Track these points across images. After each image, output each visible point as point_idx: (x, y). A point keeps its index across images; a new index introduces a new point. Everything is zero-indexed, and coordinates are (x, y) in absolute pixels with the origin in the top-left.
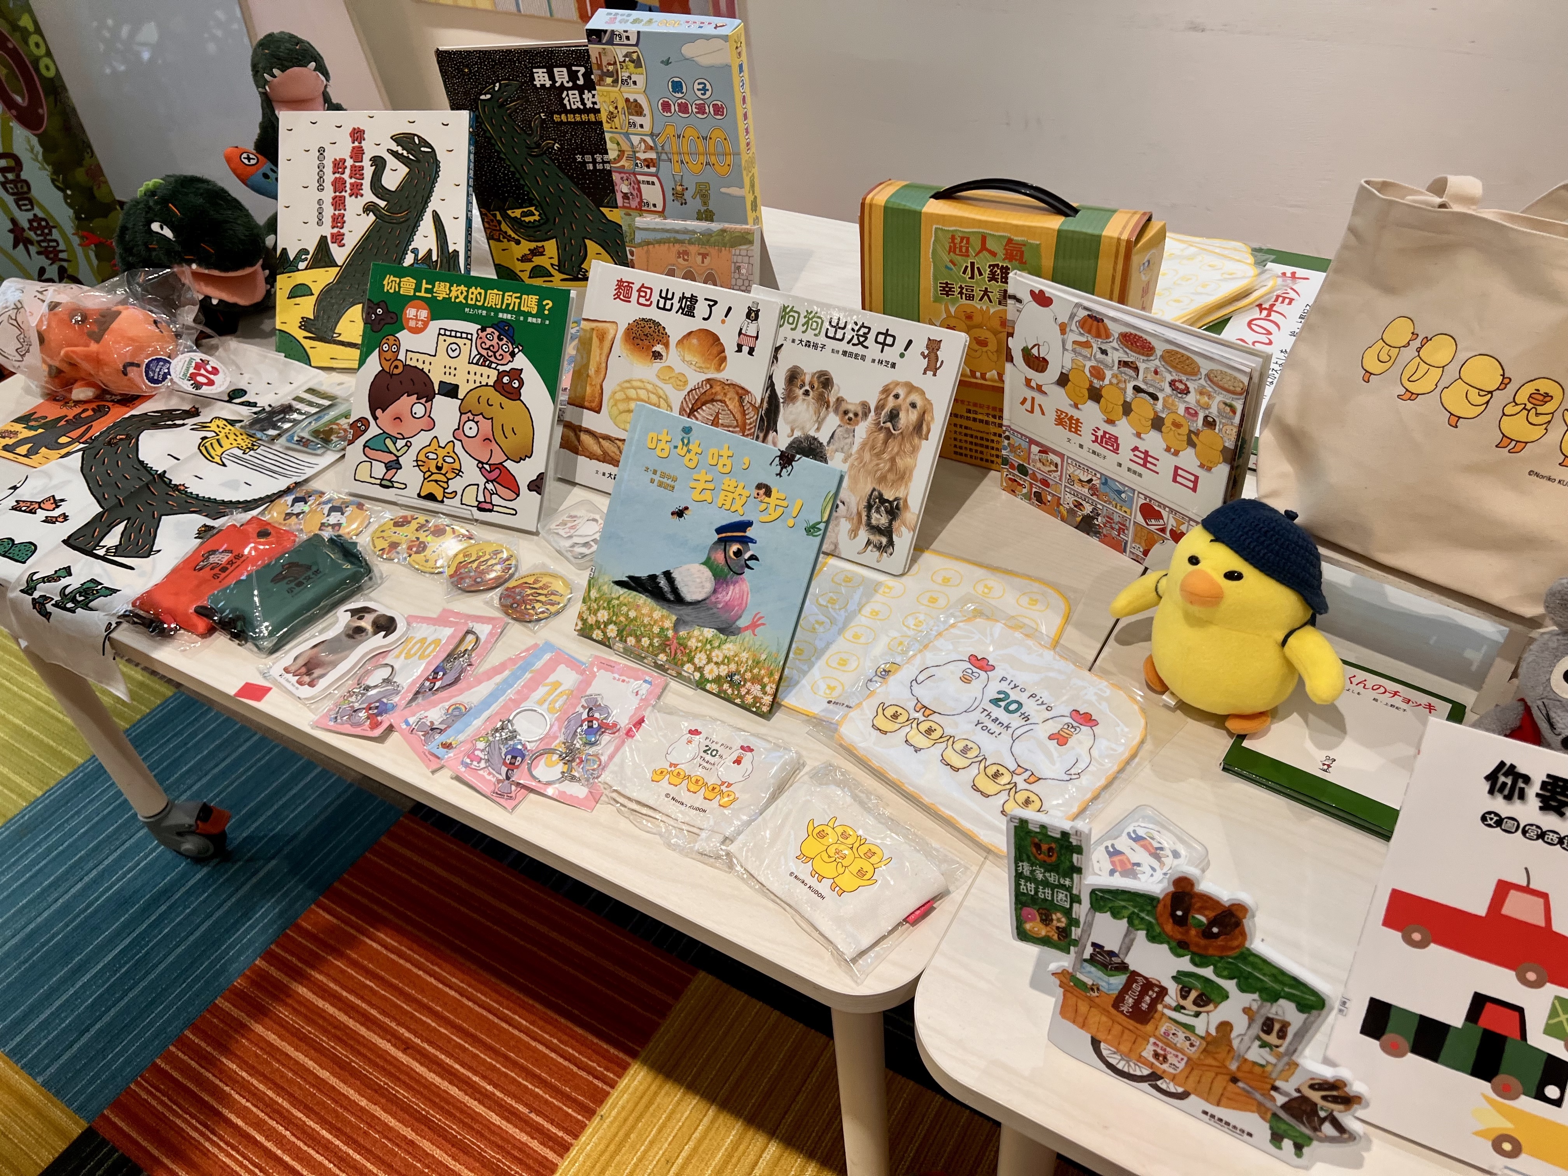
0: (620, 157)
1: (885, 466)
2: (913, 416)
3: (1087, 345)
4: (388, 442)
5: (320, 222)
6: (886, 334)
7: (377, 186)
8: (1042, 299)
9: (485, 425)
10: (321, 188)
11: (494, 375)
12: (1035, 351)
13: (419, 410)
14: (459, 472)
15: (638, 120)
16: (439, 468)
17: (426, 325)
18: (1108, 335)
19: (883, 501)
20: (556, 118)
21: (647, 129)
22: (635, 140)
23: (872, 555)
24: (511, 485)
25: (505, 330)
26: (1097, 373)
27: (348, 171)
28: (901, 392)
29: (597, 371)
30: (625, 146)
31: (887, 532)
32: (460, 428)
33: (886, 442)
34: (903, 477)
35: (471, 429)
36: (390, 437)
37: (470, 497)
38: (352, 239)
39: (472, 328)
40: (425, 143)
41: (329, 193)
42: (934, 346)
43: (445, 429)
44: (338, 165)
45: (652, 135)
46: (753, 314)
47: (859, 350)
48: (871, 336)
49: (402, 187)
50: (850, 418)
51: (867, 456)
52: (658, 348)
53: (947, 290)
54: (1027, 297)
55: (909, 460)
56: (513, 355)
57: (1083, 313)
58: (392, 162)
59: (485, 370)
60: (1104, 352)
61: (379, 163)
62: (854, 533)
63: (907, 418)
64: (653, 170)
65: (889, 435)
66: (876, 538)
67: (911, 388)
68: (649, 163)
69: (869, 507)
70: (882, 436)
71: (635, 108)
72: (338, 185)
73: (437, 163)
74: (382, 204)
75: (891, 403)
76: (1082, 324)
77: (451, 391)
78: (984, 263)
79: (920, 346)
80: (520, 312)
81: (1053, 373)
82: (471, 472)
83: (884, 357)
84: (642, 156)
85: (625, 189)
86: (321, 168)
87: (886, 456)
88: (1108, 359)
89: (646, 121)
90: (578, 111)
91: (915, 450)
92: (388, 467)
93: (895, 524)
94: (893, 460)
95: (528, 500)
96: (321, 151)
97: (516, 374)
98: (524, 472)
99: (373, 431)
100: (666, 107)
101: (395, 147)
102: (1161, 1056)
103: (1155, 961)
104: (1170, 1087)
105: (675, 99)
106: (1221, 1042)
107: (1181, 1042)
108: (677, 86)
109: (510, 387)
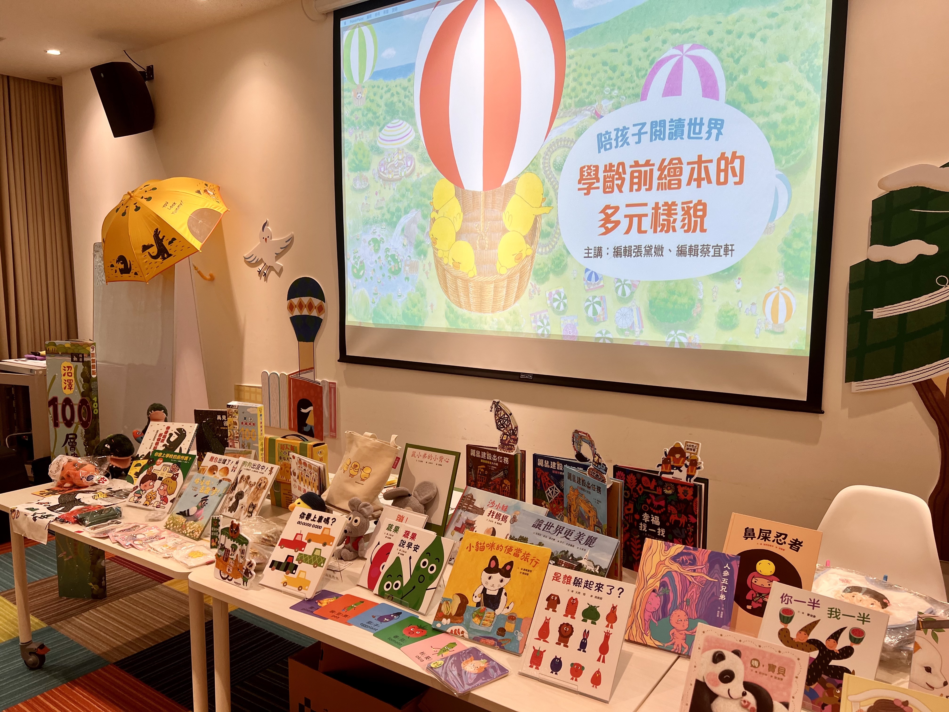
0: (230, 435)
1: (255, 496)
2: (264, 484)
4: (141, 492)
5: (150, 448)
6: (264, 466)
7: (168, 441)
9: (166, 486)
10: (154, 440)
11: (172, 475)
13: (151, 483)
14: (155, 498)
15: (236, 426)
16: (151, 498)
17: (161, 463)
19: (253, 505)
20: (221, 428)
21: (238, 428)
22: (234, 431)
24: (166, 501)
25: (178, 464)
28: (263, 479)
30: (232, 433)
32: (160, 487)
34: (258, 499)
35: (162, 488)
36: (142, 490)
37: (155, 505)
39: (171, 464)
40: (184, 431)
41: (156, 441)
42: (272, 468)
44: (161, 435)
45: (239, 430)
46: (237, 463)
47: (257, 470)
48: (261, 467)
49: (175, 441)
50: (251, 486)
51: (252, 495)
52: (215, 472)
53: (280, 458)
54: (292, 458)
55: (260, 495)
56: (178, 470)
58: (174, 435)
59: (170, 474)
61: (171, 435)
64: (238, 439)
65: (258, 489)
66: (249, 514)
67: (265, 478)
68: (237, 437)
69: (249, 507)
70: (256, 490)
71: (235, 423)
72: (159, 439)
73: (186, 435)
74: (168, 444)
75: (260, 482)
77: (160, 479)
78: (287, 451)
79: (269, 469)
80: (183, 460)
82: (158, 498)
83: (262, 471)
84: (235, 435)
85: (231, 444)
86: (156, 435)
87: (256, 494)
89: (237, 427)
90: (224, 426)
91: (262, 492)
92: (138, 498)
93: (254, 510)
96: (158, 431)
97: (177, 475)
98: (170, 498)
99: (139, 489)
100: (242, 423)
101: (176, 431)
102: (229, 570)
103: (229, 544)
104: (230, 578)
105: (244, 421)
106: (236, 560)
107: (231, 564)
108: (245, 418)
109: (174, 478)
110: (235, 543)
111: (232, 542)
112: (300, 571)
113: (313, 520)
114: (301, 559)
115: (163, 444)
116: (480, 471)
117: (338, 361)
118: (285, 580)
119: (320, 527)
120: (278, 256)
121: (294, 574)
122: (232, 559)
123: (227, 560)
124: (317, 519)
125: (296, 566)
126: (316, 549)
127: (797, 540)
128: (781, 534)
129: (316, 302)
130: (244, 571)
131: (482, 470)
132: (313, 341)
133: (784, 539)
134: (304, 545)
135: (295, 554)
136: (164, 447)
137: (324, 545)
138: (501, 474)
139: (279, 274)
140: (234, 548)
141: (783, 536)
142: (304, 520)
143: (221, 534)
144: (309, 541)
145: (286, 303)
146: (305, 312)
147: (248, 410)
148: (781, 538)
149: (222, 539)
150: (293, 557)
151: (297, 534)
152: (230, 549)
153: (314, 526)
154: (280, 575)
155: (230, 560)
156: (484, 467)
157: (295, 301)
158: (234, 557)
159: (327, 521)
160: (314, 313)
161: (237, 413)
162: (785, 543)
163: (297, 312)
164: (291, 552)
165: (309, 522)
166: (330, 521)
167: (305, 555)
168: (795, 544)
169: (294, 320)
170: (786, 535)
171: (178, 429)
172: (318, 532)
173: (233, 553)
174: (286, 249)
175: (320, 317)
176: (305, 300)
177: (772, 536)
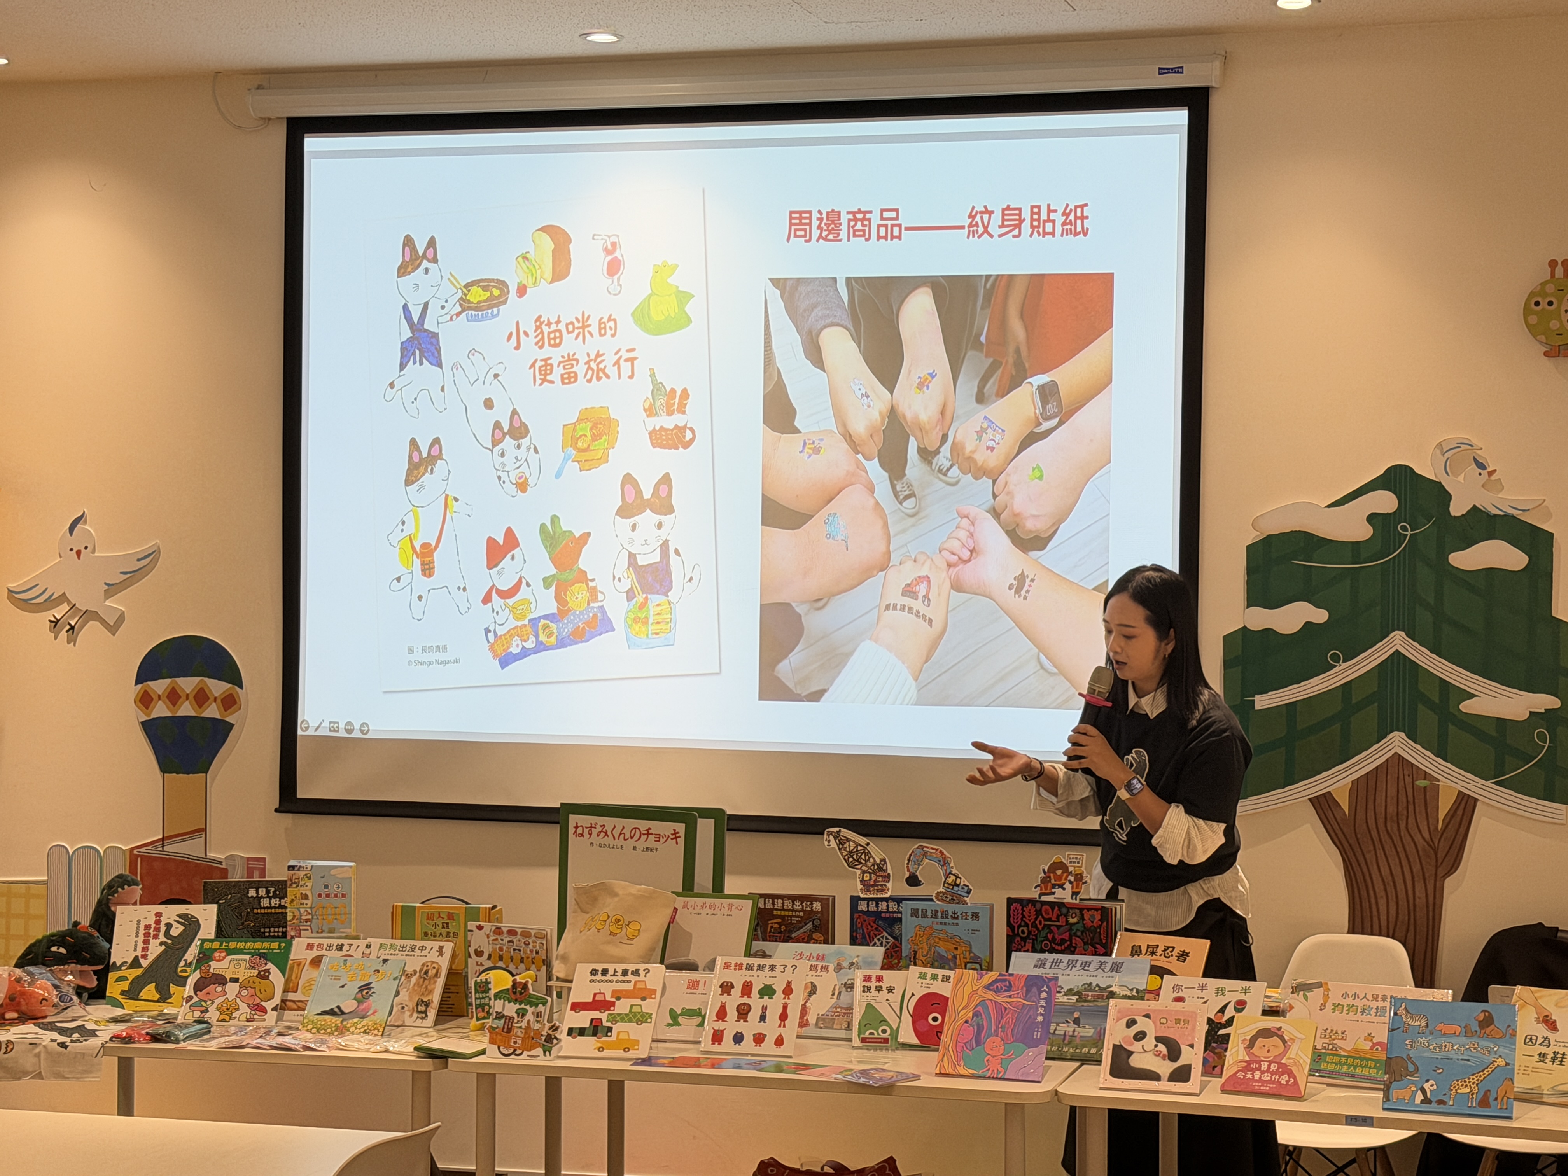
0: (293, 919)
1: (423, 990)
2: (434, 971)
3: (496, 939)
4: (203, 1003)
5: (135, 950)
6: (423, 947)
7: (167, 934)
8: (480, 928)
9: (252, 991)
10: (137, 936)
11: (256, 972)
12: (479, 950)
13: (219, 989)
14: (237, 1010)
15: (305, 902)
16: (228, 1009)
17: (224, 958)
18: (503, 933)
19: (423, 1002)
20: (255, 911)
21: (309, 906)
22: (302, 910)
23: (419, 1022)
24: (264, 1011)
25: (262, 956)
26: (501, 949)
27: (152, 929)
28: (429, 964)
29: (296, 978)
30: (297, 914)
31: (425, 1012)
32: (239, 993)
33: (424, 982)
34: (431, 992)
35: (244, 993)
36: (203, 1001)
37: (243, 1018)
38: (151, 957)
39: (247, 957)
40: (193, 917)
41: (141, 938)
42: (441, 948)
43: (231, 996)
44: (147, 927)
45: (311, 908)
46: (368, 946)
47: (412, 953)
48: (417, 948)
49: (180, 935)
50: (409, 976)
51: (416, 988)
54: (475, 929)
55: (433, 986)
56: (266, 964)
57: (494, 928)
58: (175, 925)
59: (253, 971)
60: (502, 940)
61: (169, 926)
62: (411, 1016)
63: (432, 973)
64: (309, 924)
65: (425, 979)
66: (420, 1016)
67: (433, 962)
68: (307, 921)
69: (417, 1005)
70: (422, 980)
71: (306, 897)
72: (147, 935)
73: (199, 925)
74: (170, 942)
75: (425, 968)
76: (495, 932)
77: (236, 980)
79: (436, 948)
80: (270, 949)
81: (486, 955)
82: (244, 1008)
83: (422, 954)
84: (304, 917)
85: (293, 934)
86: (138, 928)
87: (424, 986)
88: (504, 942)
89: (309, 902)
90: (267, 908)
91: (435, 982)
92: (202, 1012)
93: (428, 1009)
94: (426, 987)
95: (272, 1016)
96: (139, 921)
97: (268, 971)
98: (269, 1005)
99: (195, 999)
100: (320, 895)
101: (178, 919)
102: (515, 1043)
103: (511, 1009)
104: (518, 1052)
105: (324, 892)
106: (528, 1027)
107: (519, 1034)
108: (326, 887)
109: (264, 976)
110: (523, 1006)
111: (518, 1006)
112: (619, 1033)
113: (614, 975)
114: (614, 1019)
115: (158, 941)
116: (772, 927)
117: (276, 811)
118: (600, 1045)
119: (629, 982)
120: (112, 589)
121: (611, 1036)
122: (520, 1027)
123: (509, 1030)
124: (620, 973)
125: (610, 1029)
126: (632, 1006)
127: (1184, 952)
128: (1169, 948)
129: (218, 687)
130: (544, 1038)
131: (776, 926)
132: (206, 772)
133: (1171, 952)
134: (613, 1004)
135: (604, 1016)
136: (163, 947)
137: (644, 999)
138: (810, 926)
139: (113, 629)
140: (522, 1013)
141: (1171, 949)
142: (599, 977)
143: (495, 999)
144: (618, 998)
145: (133, 690)
146: (186, 709)
147: (333, 872)
148: (1168, 951)
149: (498, 1006)
150: (601, 1019)
151: (595, 995)
152: (515, 1016)
153: (617, 982)
154: (590, 1041)
155: (516, 1030)
156: (779, 920)
157: (159, 686)
158: (524, 1024)
159: (636, 973)
160: (212, 711)
161: (309, 878)
162: (1172, 956)
163: (161, 710)
164: (596, 1014)
165: (608, 977)
166: (642, 973)
167: (619, 1015)
168: (1182, 955)
169: (150, 728)
170: (1174, 948)
171: (178, 915)
172: (630, 987)
173: (520, 1019)
174: (133, 577)
175: (227, 719)
176: (188, 684)
177: (1160, 951)
